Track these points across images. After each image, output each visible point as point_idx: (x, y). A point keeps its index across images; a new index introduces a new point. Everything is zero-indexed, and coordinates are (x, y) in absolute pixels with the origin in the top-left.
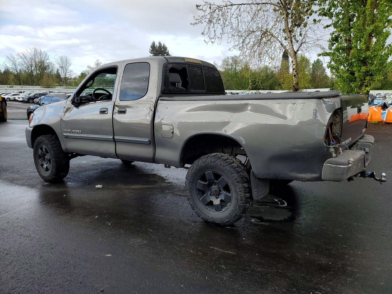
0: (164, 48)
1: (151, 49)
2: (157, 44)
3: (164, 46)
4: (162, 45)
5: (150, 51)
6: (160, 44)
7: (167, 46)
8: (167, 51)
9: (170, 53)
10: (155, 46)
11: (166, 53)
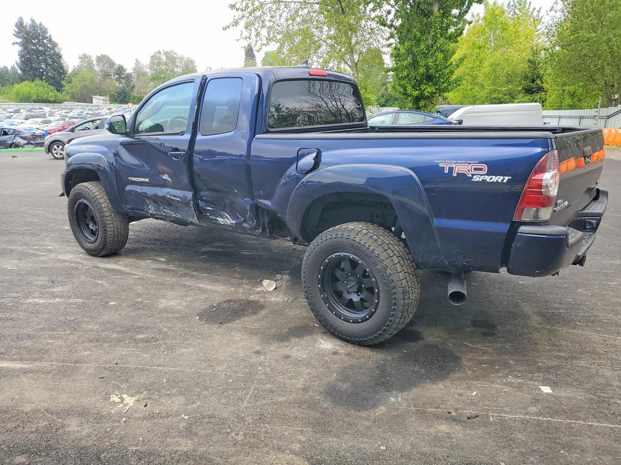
0: (41, 29)
1: (16, 30)
2: (27, 22)
3: (41, 24)
4: (38, 24)
5: (15, 33)
6: (33, 21)
7: (46, 26)
8: (48, 35)
9: (53, 39)
10: (25, 24)
11: (46, 38)
